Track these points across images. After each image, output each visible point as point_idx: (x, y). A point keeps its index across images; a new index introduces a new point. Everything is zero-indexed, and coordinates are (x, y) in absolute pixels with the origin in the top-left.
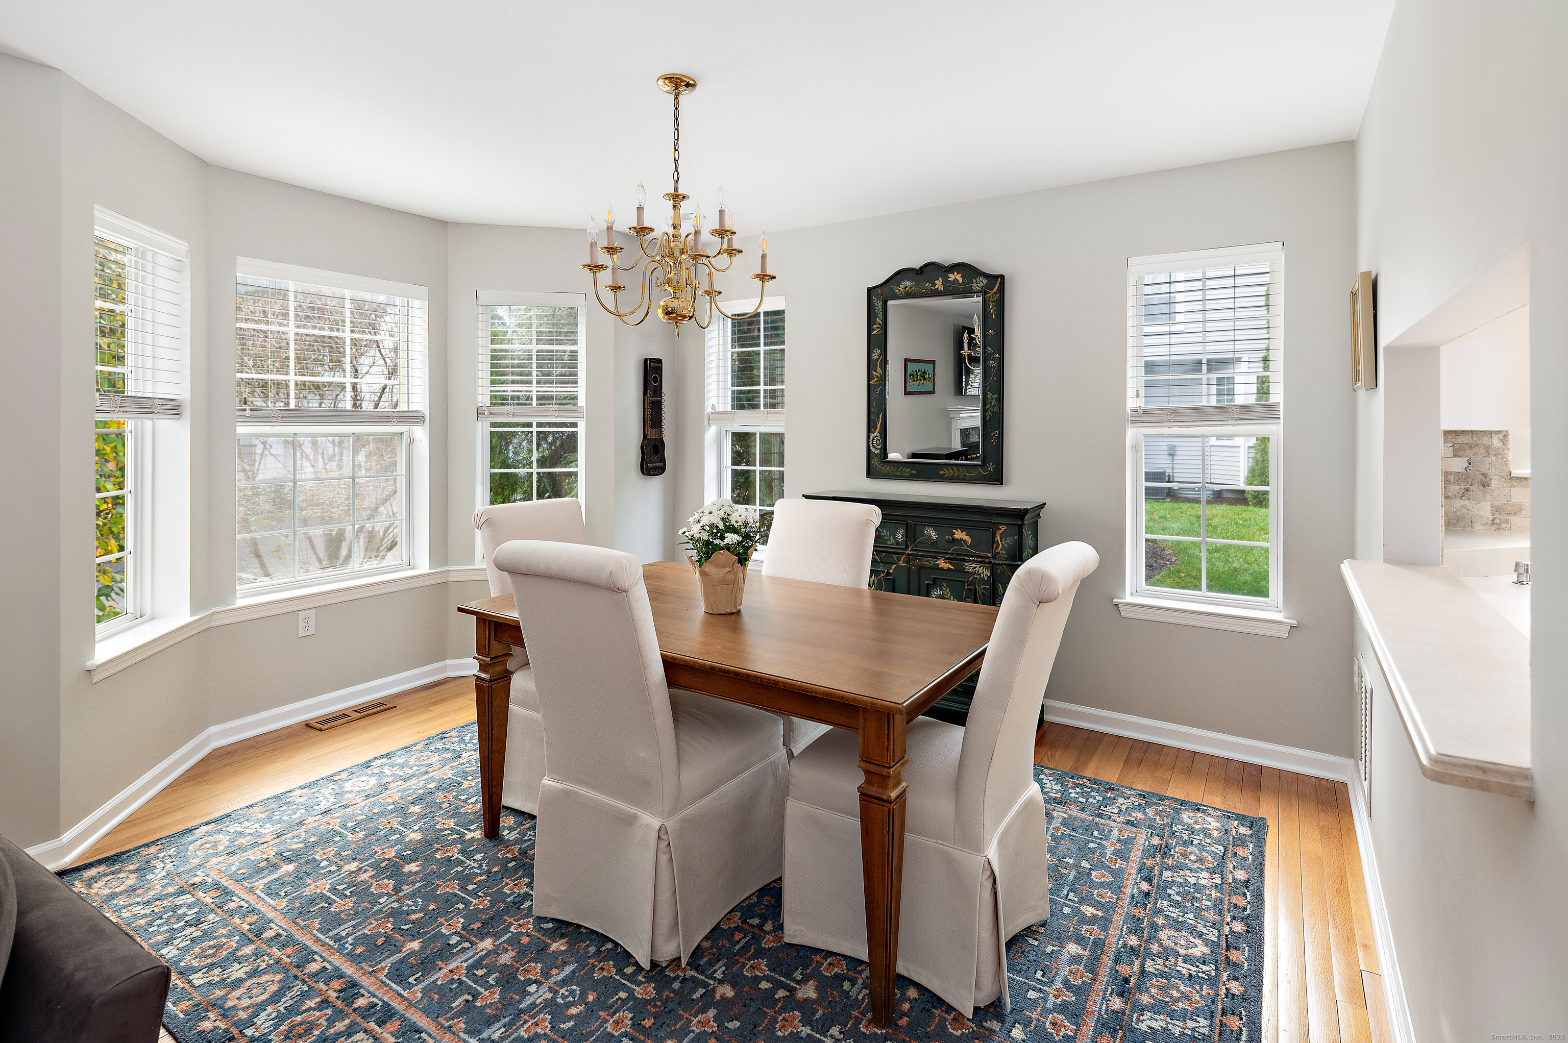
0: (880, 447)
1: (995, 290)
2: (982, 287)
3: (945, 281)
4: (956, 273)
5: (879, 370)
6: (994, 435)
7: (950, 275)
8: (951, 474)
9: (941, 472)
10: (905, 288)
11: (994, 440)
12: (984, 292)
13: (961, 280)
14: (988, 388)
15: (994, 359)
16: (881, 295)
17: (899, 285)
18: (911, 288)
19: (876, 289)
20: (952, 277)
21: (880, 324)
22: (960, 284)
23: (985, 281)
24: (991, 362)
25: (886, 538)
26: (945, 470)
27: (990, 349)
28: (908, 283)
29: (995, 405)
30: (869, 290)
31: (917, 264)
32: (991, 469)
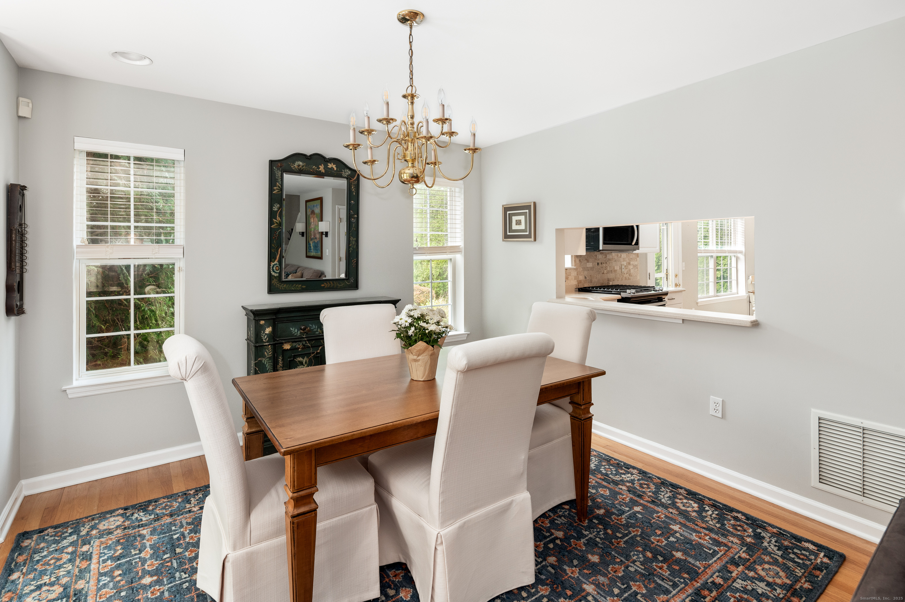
0: (278, 271)
1: (355, 178)
2: (348, 175)
3: (326, 167)
4: (332, 164)
5: (278, 218)
6: (354, 262)
7: (329, 164)
8: (329, 286)
9: (323, 285)
10: (299, 166)
11: (354, 264)
12: (348, 178)
13: (335, 169)
14: (351, 234)
15: (354, 218)
16: (281, 167)
17: (294, 163)
18: (303, 166)
19: (277, 163)
20: (330, 166)
21: (279, 187)
22: (335, 171)
23: (350, 172)
24: (353, 219)
25: (315, 330)
26: (325, 283)
27: (352, 212)
28: (301, 163)
29: (354, 244)
30: (272, 163)
31: (309, 152)
32: (352, 281)
